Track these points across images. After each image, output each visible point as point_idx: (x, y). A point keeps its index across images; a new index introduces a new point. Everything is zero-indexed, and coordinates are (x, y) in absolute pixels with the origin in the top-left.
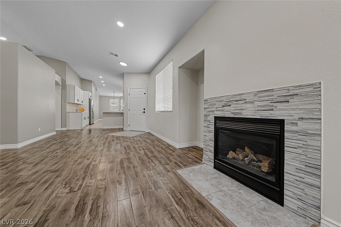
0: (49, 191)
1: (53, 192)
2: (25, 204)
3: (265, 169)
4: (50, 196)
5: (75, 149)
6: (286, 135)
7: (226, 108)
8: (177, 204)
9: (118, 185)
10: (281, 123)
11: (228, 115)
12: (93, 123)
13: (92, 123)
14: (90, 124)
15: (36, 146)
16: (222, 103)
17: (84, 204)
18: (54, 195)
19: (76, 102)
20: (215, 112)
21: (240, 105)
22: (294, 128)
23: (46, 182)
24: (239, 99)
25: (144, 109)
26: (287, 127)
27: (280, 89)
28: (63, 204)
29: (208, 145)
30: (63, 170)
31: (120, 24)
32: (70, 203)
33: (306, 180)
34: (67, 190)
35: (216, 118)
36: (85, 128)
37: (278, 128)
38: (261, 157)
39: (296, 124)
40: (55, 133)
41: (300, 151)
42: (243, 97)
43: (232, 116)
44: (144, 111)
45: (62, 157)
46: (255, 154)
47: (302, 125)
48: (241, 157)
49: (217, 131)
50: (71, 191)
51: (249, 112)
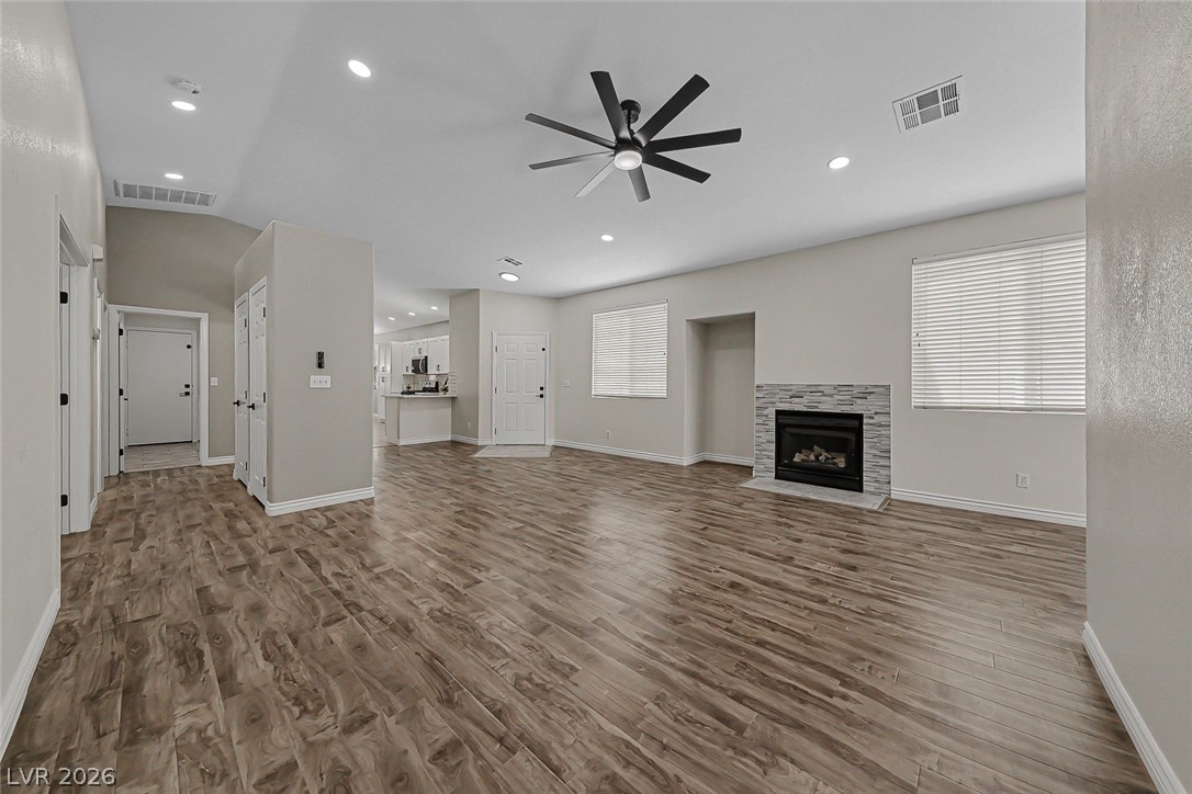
3: (842, 465)
6: (864, 427)
7: (797, 400)
10: (860, 417)
11: (800, 408)
16: (791, 393)
20: (778, 404)
21: (817, 397)
22: (872, 421)
24: (815, 389)
25: (541, 388)
26: (865, 421)
27: (860, 386)
33: (881, 463)
35: (779, 413)
37: (856, 423)
38: (834, 454)
39: (873, 418)
41: (875, 440)
42: (820, 389)
43: (805, 409)
46: (827, 451)
47: (878, 419)
48: (812, 457)
49: (780, 428)
51: (827, 406)
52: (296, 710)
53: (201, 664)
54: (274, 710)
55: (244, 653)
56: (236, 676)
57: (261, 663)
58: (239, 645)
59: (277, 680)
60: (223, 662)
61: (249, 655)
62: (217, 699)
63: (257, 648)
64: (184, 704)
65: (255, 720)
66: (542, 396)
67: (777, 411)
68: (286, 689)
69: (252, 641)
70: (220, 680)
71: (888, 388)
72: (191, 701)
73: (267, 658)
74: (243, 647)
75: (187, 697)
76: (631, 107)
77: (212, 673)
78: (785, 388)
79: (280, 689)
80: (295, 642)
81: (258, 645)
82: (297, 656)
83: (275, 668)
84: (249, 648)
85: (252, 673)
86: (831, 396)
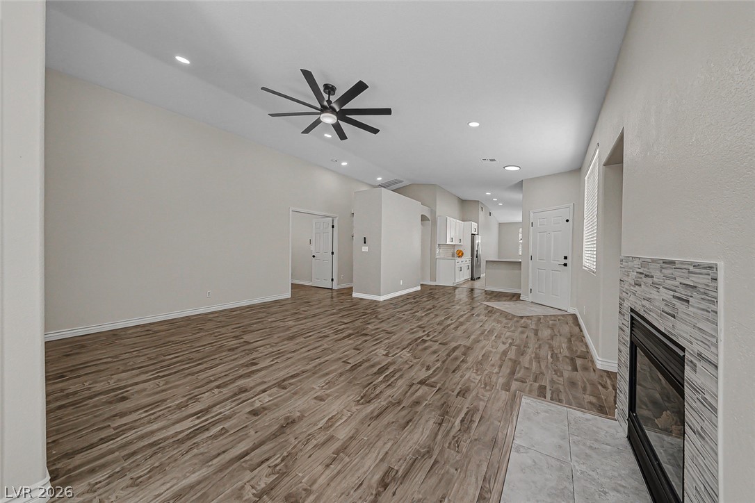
0: (375, 348)
1: (376, 350)
2: (359, 350)
4: (372, 351)
5: (423, 315)
8: (462, 421)
9: (424, 369)
12: (479, 278)
13: (475, 276)
14: (472, 279)
15: (395, 301)
17: (387, 368)
18: (374, 352)
19: (449, 242)
21: (648, 289)
23: (376, 340)
25: (566, 258)
28: (375, 361)
30: (394, 335)
31: (474, 124)
32: (379, 363)
34: (384, 353)
36: (461, 284)
40: (419, 288)
44: (565, 261)
45: (405, 320)
50: (387, 355)
66: (565, 265)
76: (330, 89)
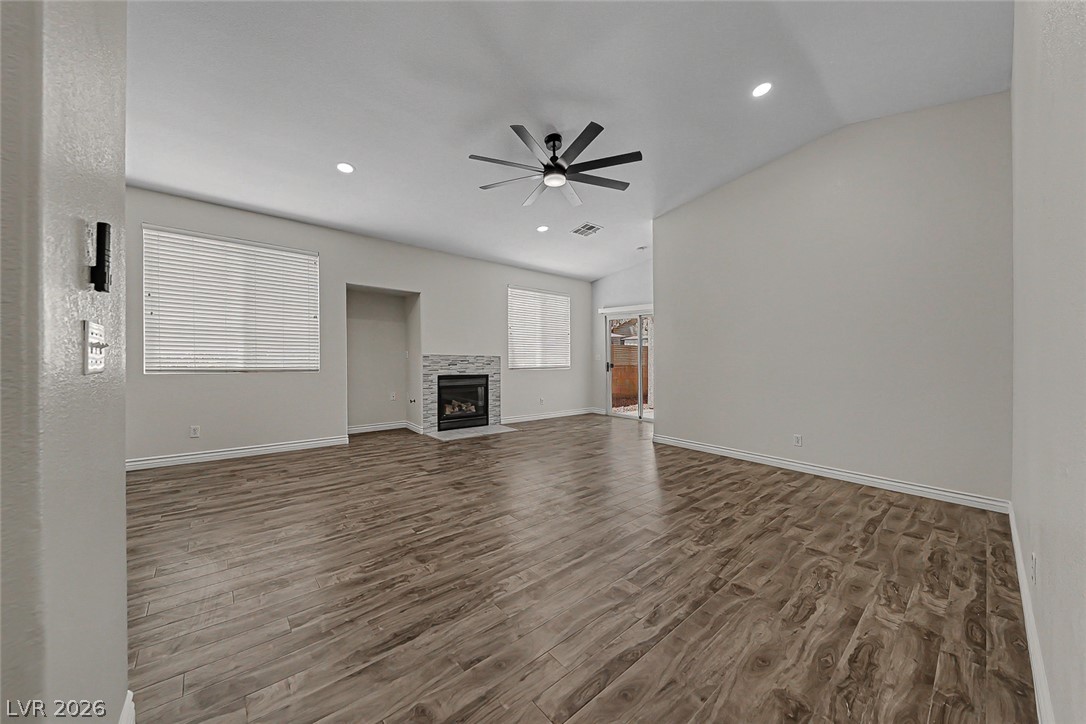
6: (489, 383)
7: (454, 367)
10: (487, 377)
11: (455, 373)
20: (440, 371)
22: (493, 379)
24: (464, 359)
26: (489, 379)
27: (487, 357)
29: (431, 409)
35: (440, 378)
37: (485, 380)
39: (493, 377)
42: (467, 358)
43: (458, 374)
47: (495, 377)
49: (441, 390)
52: (833, 575)
53: (858, 649)
54: (843, 584)
55: (822, 627)
56: (844, 617)
57: (820, 609)
58: (818, 638)
59: (824, 593)
60: (842, 635)
61: (821, 622)
62: (867, 614)
63: (809, 624)
64: (889, 628)
65: (857, 587)
67: (439, 377)
68: (826, 585)
69: (807, 630)
70: (855, 623)
71: (499, 358)
72: (884, 627)
73: (813, 609)
74: (817, 633)
75: (885, 632)
77: (856, 633)
78: (445, 358)
79: (829, 587)
80: (783, 603)
81: (806, 624)
82: (798, 593)
83: (817, 599)
84: (816, 627)
85: (832, 609)
86: (473, 363)
